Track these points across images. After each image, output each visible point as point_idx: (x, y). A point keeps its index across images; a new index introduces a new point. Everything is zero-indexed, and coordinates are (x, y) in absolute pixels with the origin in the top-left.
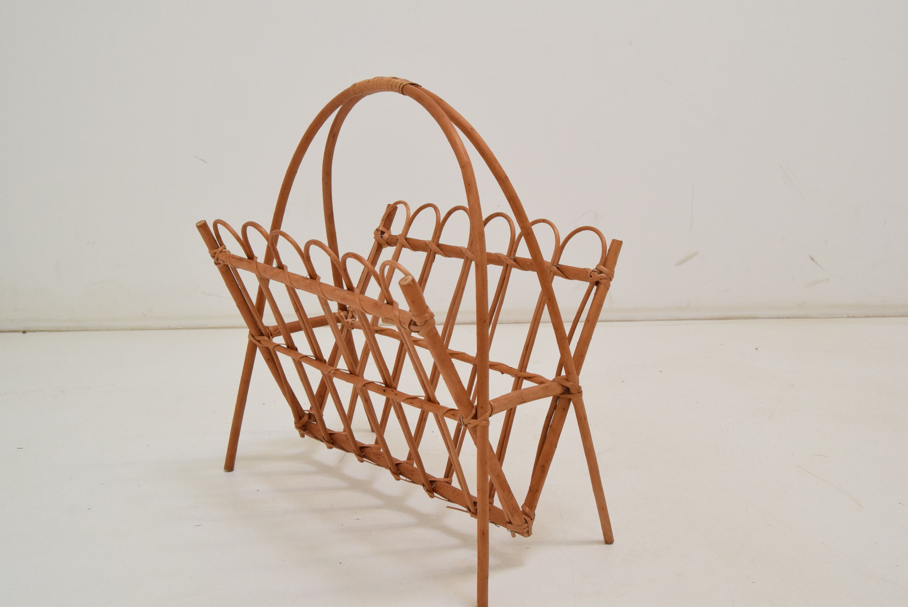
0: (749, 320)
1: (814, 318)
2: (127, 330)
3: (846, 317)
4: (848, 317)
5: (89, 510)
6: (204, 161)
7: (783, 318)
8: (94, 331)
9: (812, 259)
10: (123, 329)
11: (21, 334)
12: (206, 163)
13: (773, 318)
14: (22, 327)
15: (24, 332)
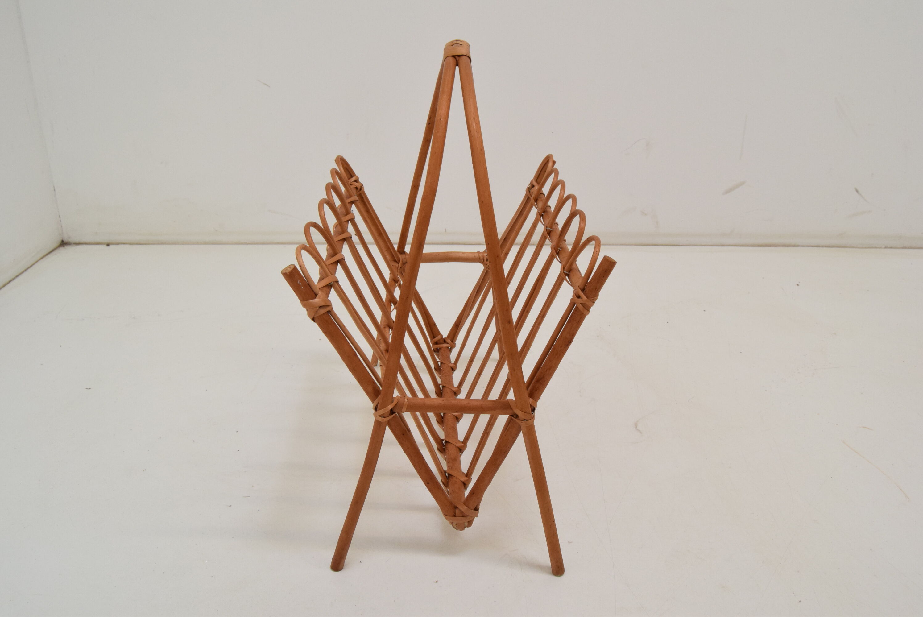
0: (790, 248)
1: (853, 247)
2: (201, 244)
3: (884, 247)
4: (886, 248)
5: (145, 471)
6: (267, 85)
7: (822, 247)
8: (171, 244)
9: (857, 191)
10: (197, 243)
11: (104, 247)
12: (269, 87)
13: (812, 246)
14: (106, 239)
15: (108, 245)
